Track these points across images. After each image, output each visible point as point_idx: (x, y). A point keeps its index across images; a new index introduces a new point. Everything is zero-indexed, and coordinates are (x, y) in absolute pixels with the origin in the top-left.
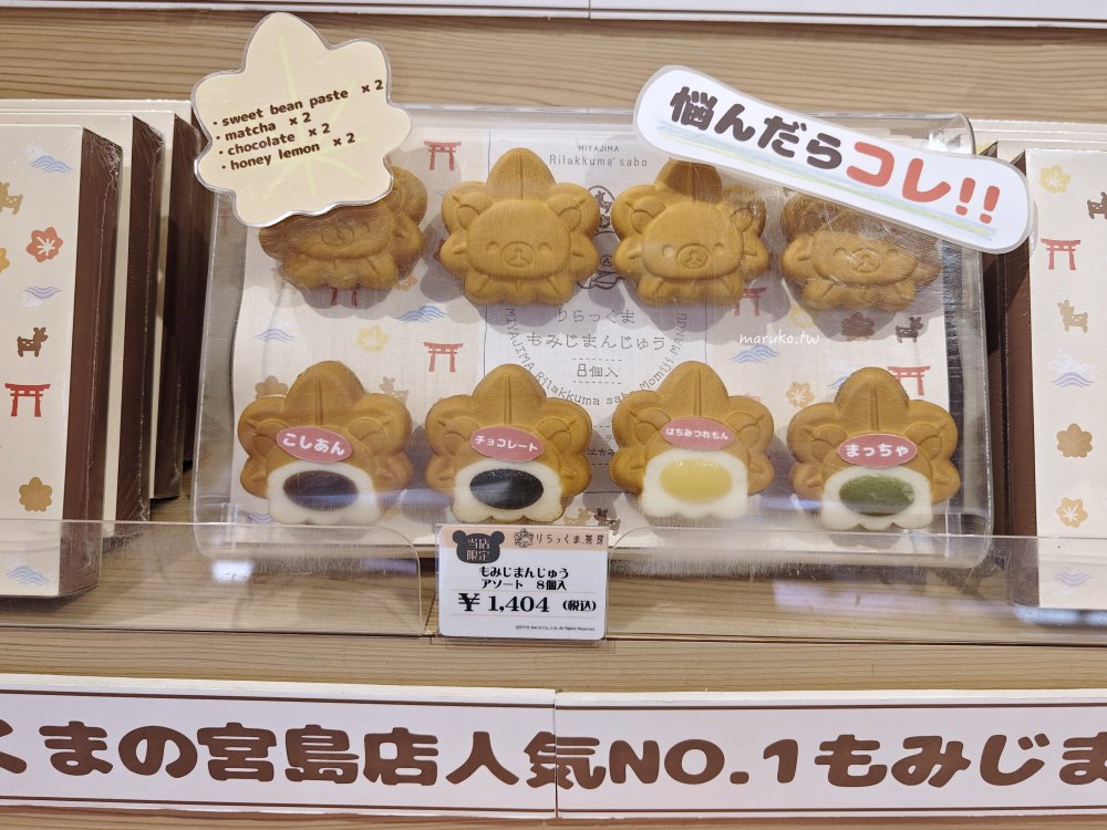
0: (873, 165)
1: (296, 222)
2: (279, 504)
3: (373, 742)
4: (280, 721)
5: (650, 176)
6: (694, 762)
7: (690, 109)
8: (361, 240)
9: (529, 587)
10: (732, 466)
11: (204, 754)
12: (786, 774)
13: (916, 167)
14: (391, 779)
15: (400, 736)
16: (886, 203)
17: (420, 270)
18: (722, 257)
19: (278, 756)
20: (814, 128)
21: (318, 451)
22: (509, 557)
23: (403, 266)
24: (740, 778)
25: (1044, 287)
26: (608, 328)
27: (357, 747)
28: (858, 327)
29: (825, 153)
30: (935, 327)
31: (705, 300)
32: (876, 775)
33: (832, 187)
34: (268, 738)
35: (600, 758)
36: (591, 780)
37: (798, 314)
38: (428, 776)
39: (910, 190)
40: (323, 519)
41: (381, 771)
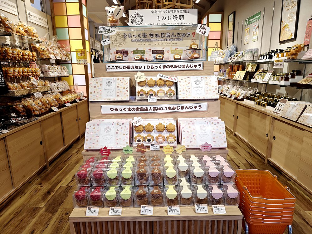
0: (169, 78)
1: (140, 82)
2: (140, 96)
3: (145, 108)
4: (140, 107)
5: (158, 79)
6: (162, 109)
7: (160, 76)
8: (143, 83)
9: (153, 99)
10: (163, 93)
11: (136, 109)
12: (166, 109)
13: (172, 78)
14: (146, 111)
15: (146, 108)
16: (170, 80)
17: (146, 85)
18: (162, 83)
19: (140, 109)
20: (166, 76)
21: (142, 93)
22: (152, 97)
23: (145, 84)
24: (164, 110)
25: (179, 84)
26: (156, 88)
27: (144, 109)
28: (170, 87)
29: (167, 77)
30: (174, 87)
31: (161, 86)
32: (171, 109)
33: (167, 79)
34: (139, 108)
35: (157, 109)
36: (156, 110)
37: (167, 87)
38: (148, 111)
39: (171, 79)
40: (142, 97)
41: (145, 110)
